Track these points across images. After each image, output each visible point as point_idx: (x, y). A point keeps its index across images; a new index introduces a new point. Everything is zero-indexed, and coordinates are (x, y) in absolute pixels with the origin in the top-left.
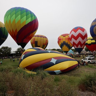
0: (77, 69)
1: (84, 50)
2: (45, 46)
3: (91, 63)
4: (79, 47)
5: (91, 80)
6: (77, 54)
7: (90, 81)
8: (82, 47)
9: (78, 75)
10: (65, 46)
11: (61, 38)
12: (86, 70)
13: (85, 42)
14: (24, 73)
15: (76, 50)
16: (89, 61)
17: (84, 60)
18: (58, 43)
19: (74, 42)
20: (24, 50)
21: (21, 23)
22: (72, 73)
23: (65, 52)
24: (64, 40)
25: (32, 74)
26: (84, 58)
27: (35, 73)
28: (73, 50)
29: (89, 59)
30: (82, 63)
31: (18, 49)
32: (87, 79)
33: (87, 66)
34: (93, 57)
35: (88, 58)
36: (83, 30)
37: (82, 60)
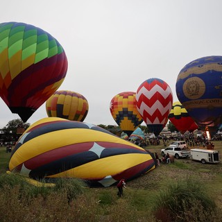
0: (151, 173)
1: (166, 128)
2: (81, 116)
3: (180, 158)
4: (157, 121)
5: (181, 196)
6: (151, 137)
7: (179, 200)
8: (163, 123)
9: (154, 186)
10: (127, 118)
11: (119, 101)
12: (171, 174)
13: (168, 111)
14: (22, 186)
15: (150, 129)
16: (176, 154)
17: (166, 152)
18: (111, 112)
19: (145, 111)
20: (28, 126)
21: (23, 58)
22: (141, 181)
23: (126, 132)
24: (125, 106)
25: (43, 188)
26: (165, 146)
27: (53, 185)
28: (143, 128)
29: (176, 149)
30: (161, 158)
31: (12, 124)
32: (174, 196)
33: (172, 165)
34: (185, 145)
35: (174, 146)
36: (164, 86)
37: (163, 150)
